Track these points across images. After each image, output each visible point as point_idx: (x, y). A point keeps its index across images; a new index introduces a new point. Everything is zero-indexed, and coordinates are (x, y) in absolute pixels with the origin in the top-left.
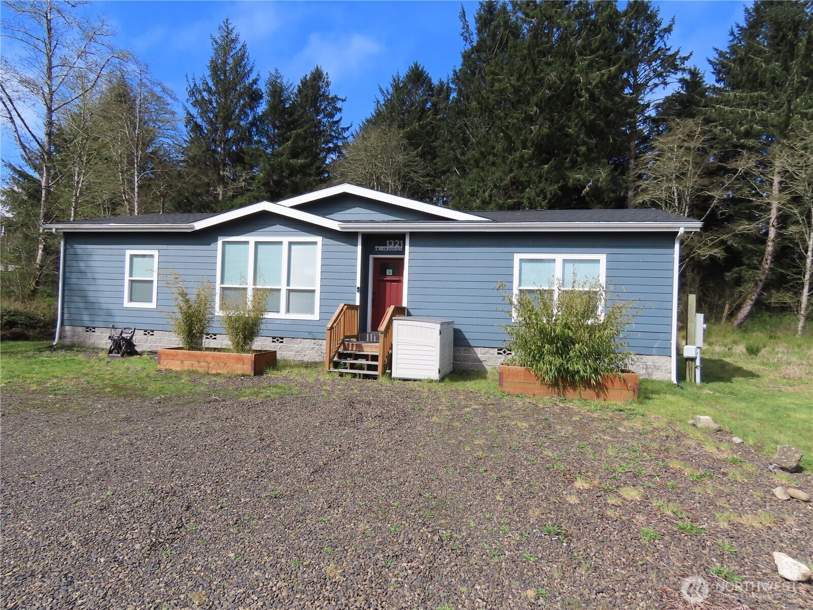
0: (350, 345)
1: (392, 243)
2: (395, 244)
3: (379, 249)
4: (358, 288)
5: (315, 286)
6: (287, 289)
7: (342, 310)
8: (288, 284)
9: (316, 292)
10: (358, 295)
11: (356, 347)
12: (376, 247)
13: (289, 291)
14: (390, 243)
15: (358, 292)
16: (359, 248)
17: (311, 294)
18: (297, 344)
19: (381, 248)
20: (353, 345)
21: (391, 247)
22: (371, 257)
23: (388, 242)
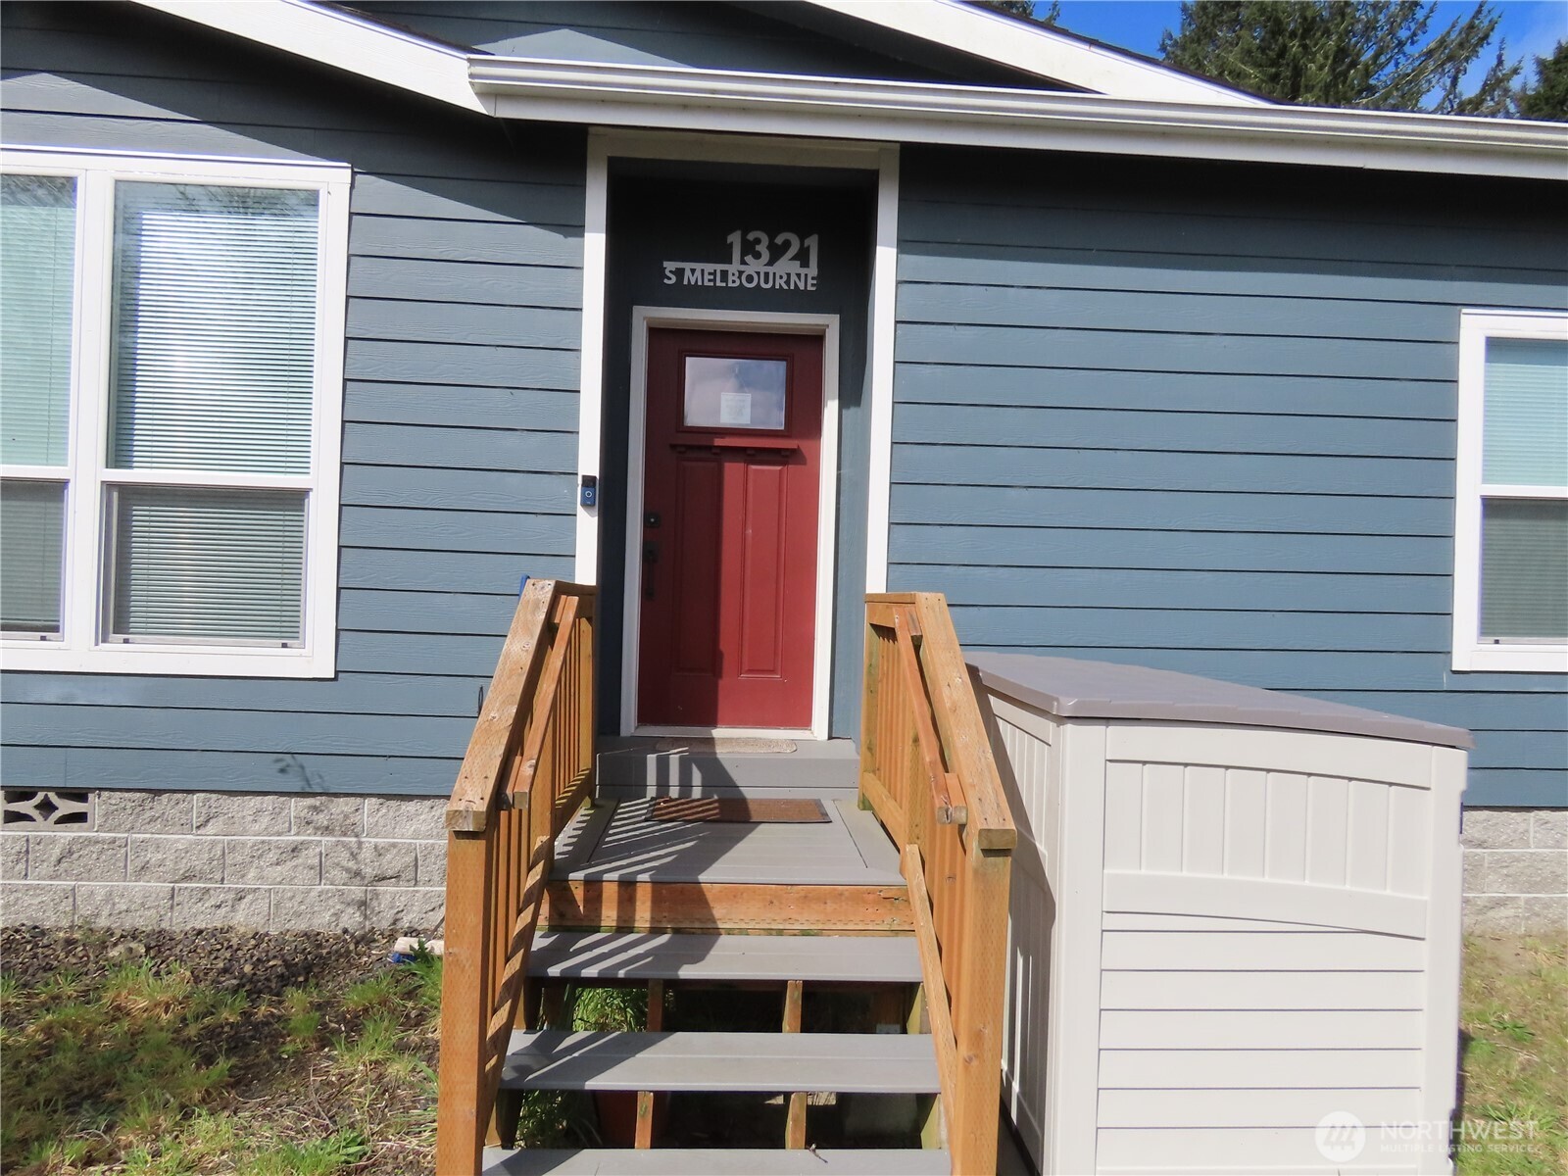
0: (610, 892)
1: (762, 248)
2: (776, 253)
3: (689, 278)
4: (588, 481)
5: (304, 470)
6: (109, 486)
7: (549, 630)
8: (119, 450)
9: (312, 501)
10: (587, 527)
11: (657, 901)
12: (670, 266)
13: (124, 500)
14: (749, 249)
15: (587, 504)
16: (595, 245)
17: (274, 518)
18: (185, 827)
19: (699, 273)
20: (627, 885)
21: (754, 266)
22: (643, 316)
23: (735, 239)
